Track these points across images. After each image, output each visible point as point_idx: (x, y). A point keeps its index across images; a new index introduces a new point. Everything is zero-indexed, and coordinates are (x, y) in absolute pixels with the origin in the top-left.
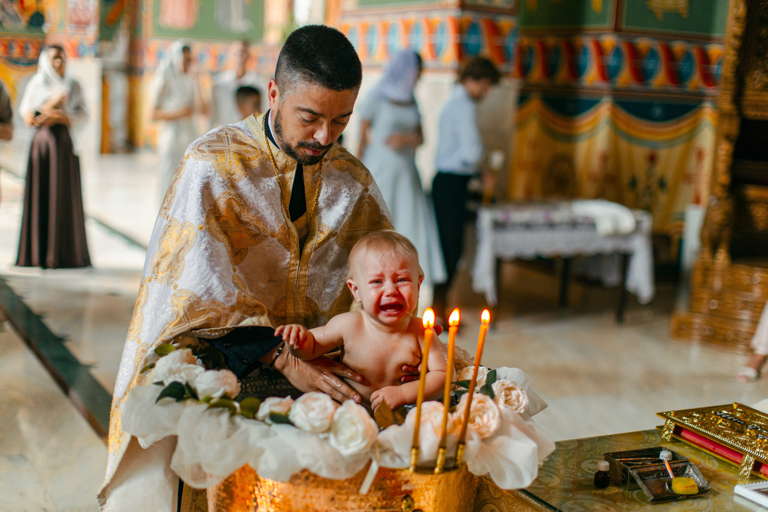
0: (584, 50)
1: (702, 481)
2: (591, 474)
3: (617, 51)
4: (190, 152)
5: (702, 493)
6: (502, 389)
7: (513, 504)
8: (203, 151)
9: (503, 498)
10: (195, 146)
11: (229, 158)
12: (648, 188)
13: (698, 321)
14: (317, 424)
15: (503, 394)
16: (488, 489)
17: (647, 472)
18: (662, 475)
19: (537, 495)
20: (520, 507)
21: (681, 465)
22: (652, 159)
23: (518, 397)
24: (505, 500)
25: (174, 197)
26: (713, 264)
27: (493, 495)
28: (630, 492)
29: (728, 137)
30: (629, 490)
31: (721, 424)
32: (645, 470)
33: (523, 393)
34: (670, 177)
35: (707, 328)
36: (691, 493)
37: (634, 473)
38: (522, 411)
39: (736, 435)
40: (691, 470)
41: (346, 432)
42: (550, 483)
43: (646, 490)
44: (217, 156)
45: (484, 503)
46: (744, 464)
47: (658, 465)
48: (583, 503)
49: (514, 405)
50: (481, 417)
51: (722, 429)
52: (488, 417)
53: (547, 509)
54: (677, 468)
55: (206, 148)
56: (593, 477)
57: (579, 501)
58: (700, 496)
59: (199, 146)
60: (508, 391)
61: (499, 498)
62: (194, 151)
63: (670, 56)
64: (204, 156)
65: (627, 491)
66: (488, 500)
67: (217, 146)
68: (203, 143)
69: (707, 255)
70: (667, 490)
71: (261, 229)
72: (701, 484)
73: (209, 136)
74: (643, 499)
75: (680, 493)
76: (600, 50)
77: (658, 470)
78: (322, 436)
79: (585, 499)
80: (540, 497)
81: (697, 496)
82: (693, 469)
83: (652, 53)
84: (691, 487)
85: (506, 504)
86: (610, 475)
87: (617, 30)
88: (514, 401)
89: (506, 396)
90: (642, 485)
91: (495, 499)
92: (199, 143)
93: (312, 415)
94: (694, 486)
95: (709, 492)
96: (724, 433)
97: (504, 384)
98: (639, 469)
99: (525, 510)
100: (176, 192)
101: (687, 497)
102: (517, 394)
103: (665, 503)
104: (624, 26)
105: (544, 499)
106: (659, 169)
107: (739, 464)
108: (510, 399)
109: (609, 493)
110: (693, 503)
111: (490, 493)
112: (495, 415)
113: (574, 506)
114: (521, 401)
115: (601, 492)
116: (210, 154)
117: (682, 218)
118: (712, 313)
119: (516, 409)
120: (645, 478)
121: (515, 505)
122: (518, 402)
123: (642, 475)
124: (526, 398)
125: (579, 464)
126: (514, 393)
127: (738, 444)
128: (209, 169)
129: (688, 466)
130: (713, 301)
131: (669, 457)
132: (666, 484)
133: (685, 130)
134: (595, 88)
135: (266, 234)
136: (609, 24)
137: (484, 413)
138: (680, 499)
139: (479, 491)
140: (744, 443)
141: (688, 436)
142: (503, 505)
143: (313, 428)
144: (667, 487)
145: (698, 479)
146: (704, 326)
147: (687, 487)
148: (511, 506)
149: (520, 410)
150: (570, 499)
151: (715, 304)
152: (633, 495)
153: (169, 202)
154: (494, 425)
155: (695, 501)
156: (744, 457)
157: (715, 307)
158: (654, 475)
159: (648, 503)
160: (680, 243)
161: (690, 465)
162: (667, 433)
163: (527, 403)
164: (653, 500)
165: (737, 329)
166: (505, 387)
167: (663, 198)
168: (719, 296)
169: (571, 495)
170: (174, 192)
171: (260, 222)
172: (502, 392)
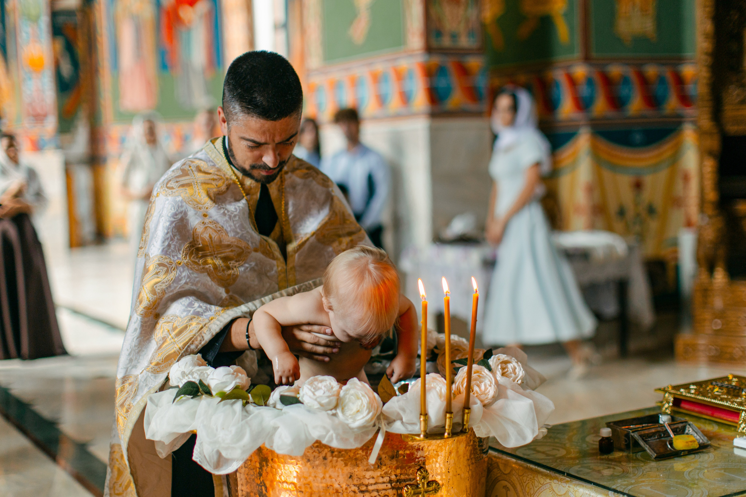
0: (556, 84)
1: (702, 438)
2: (596, 445)
3: (590, 81)
4: (159, 190)
5: (702, 448)
6: (499, 363)
7: (523, 476)
8: (172, 188)
9: (514, 472)
10: (164, 185)
11: (197, 189)
12: (638, 215)
13: (702, 342)
14: (325, 401)
15: (500, 367)
16: (498, 466)
17: (648, 434)
18: (662, 435)
19: (545, 464)
20: (530, 476)
21: (680, 425)
22: (638, 186)
23: (514, 369)
24: (516, 474)
25: (148, 235)
26: (711, 283)
27: (504, 471)
28: (634, 454)
29: (711, 153)
30: (633, 453)
31: (717, 392)
32: (646, 432)
33: (519, 366)
34: (659, 203)
35: (713, 348)
36: (692, 448)
37: (636, 435)
38: (520, 382)
39: (732, 398)
40: (691, 429)
41: (353, 407)
42: (556, 455)
43: (649, 449)
44: (186, 189)
45: (496, 481)
46: (741, 421)
47: (658, 427)
48: (590, 466)
49: (511, 377)
50: (479, 386)
51: (719, 396)
52: (485, 385)
53: (556, 474)
54: (677, 428)
55: (174, 184)
56: (598, 447)
57: (586, 465)
58: (701, 451)
59: (167, 184)
60: (504, 365)
61: (509, 473)
62: (164, 189)
63: (644, 81)
64: (174, 192)
65: (631, 454)
66: (499, 477)
67: (185, 180)
68: (170, 180)
69: (704, 277)
70: (669, 449)
71: (243, 248)
72: (701, 441)
73: (174, 172)
74: (647, 458)
75: (682, 449)
76: (572, 82)
77: (659, 432)
78: (330, 412)
79: (591, 463)
80: (549, 465)
81: (697, 451)
82: (692, 428)
83: (625, 80)
84: (691, 442)
85: (517, 476)
86: (613, 441)
87: (587, 59)
88: (511, 373)
89: (503, 369)
90: (645, 445)
91: (506, 474)
92: (166, 181)
93: (319, 393)
94: (694, 441)
95: (709, 447)
96: (721, 398)
97: (499, 358)
98: (640, 432)
99: (535, 478)
100: (149, 230)
101: (688, 452)
102: (513, 367)
103: (668, 459)
104: (594, 54)
105: (552, 466)
106: (647, 196)
107: (737, 423)
108: (507, 371)
109: (613, 457)
110: (695, 456)
111: (501, 471)
112: (491, 383)
113: (581, 469)
114: (517, 373)
115: (607, 457)
116: (179, 189)
117: (675, 244)
118: (717, 333)
119: (514, 381)
120: (647, 440)
121: (525, 476)
122: (515, 374)
123: (644, 436)
124: (522, 369)
125: (583, 439)
126: (510, 366)
127: (734, 405)
128: (180, 205)
129: (688, 426)
130: (716, 320)
131: (668, 420)
132: (668, 443)
133: (668, 154)
134: (571, 120)
135: (249, 251)
136: (578, 54)
137: (481, 382)
138: (682, 454)
139: (489, 471)
140: (741, 404)
141: (687, 406)
142: (514, 478)
143: (322, 405)
144: (669, 446)
145: (698, 437)
146: (710, 346)
147: (687, 442)
148: (521, 477)
149: (517, 381)
150: (578, 464)
151: (718, 324)
152: (637, 456)
153: (144, 241)
154: (491, 392)
155: (696, 455)
156: (740, 415)
157: (719, 327)
158: (655, 437)
159: (653, 461)
160: (677, 269)
161: (689, 425)
162: (667, 406)
163: (523, 375)
164: (656, 458)
165: (743, 346)
166: (501, 361)
167: (653, 225)
168: (721, 315)
169: (577, 461)
170: (148, 230)
171: (241, 242)
172: (498, 365)
